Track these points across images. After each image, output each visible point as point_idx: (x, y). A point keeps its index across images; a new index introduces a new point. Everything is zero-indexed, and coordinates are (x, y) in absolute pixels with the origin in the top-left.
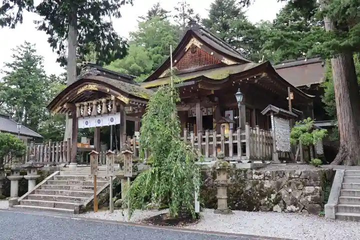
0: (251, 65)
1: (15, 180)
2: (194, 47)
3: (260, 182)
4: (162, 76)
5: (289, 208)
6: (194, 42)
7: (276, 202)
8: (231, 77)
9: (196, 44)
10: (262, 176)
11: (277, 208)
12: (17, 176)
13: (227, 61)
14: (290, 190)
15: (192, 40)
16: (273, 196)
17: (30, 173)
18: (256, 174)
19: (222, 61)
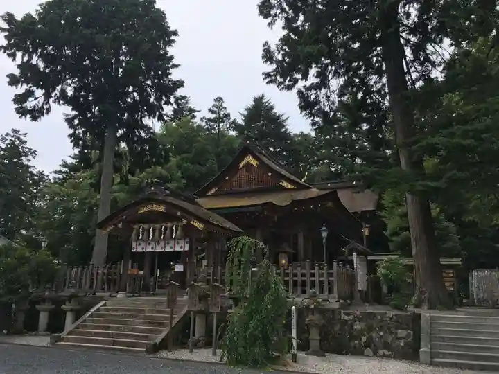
0: (315, 192)
1: (45, 310)
2: (249, 165)
3: (349, 323)
4: (210, 193)
5: (381, 352)
6: (250, 159)
7: (367, 345)
8: (294, 203)
9: (252, 162)
10: (351, 317)
11: (368, 351)
12: (48, 306)
13: (285, 184)
14: (382, 334)
15: (248, 157)
16: (364, 339)
17: (70, 302)
18: (344, 314)
19: (281, 183)
